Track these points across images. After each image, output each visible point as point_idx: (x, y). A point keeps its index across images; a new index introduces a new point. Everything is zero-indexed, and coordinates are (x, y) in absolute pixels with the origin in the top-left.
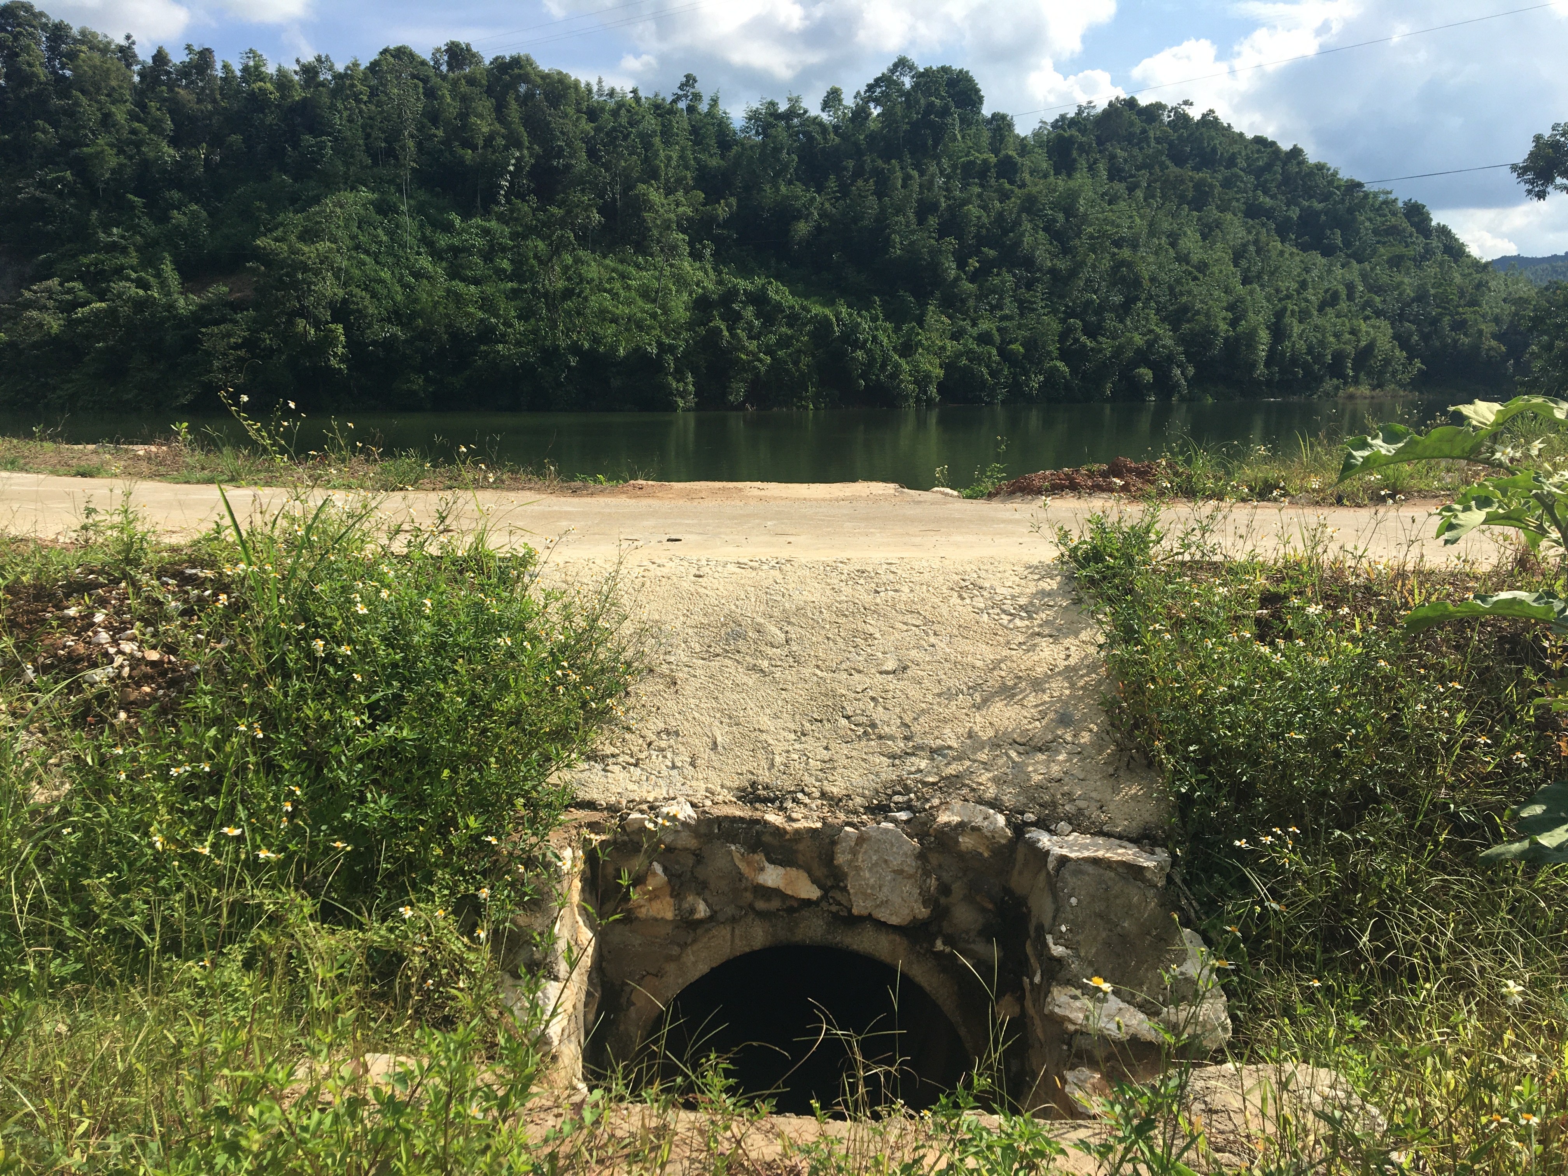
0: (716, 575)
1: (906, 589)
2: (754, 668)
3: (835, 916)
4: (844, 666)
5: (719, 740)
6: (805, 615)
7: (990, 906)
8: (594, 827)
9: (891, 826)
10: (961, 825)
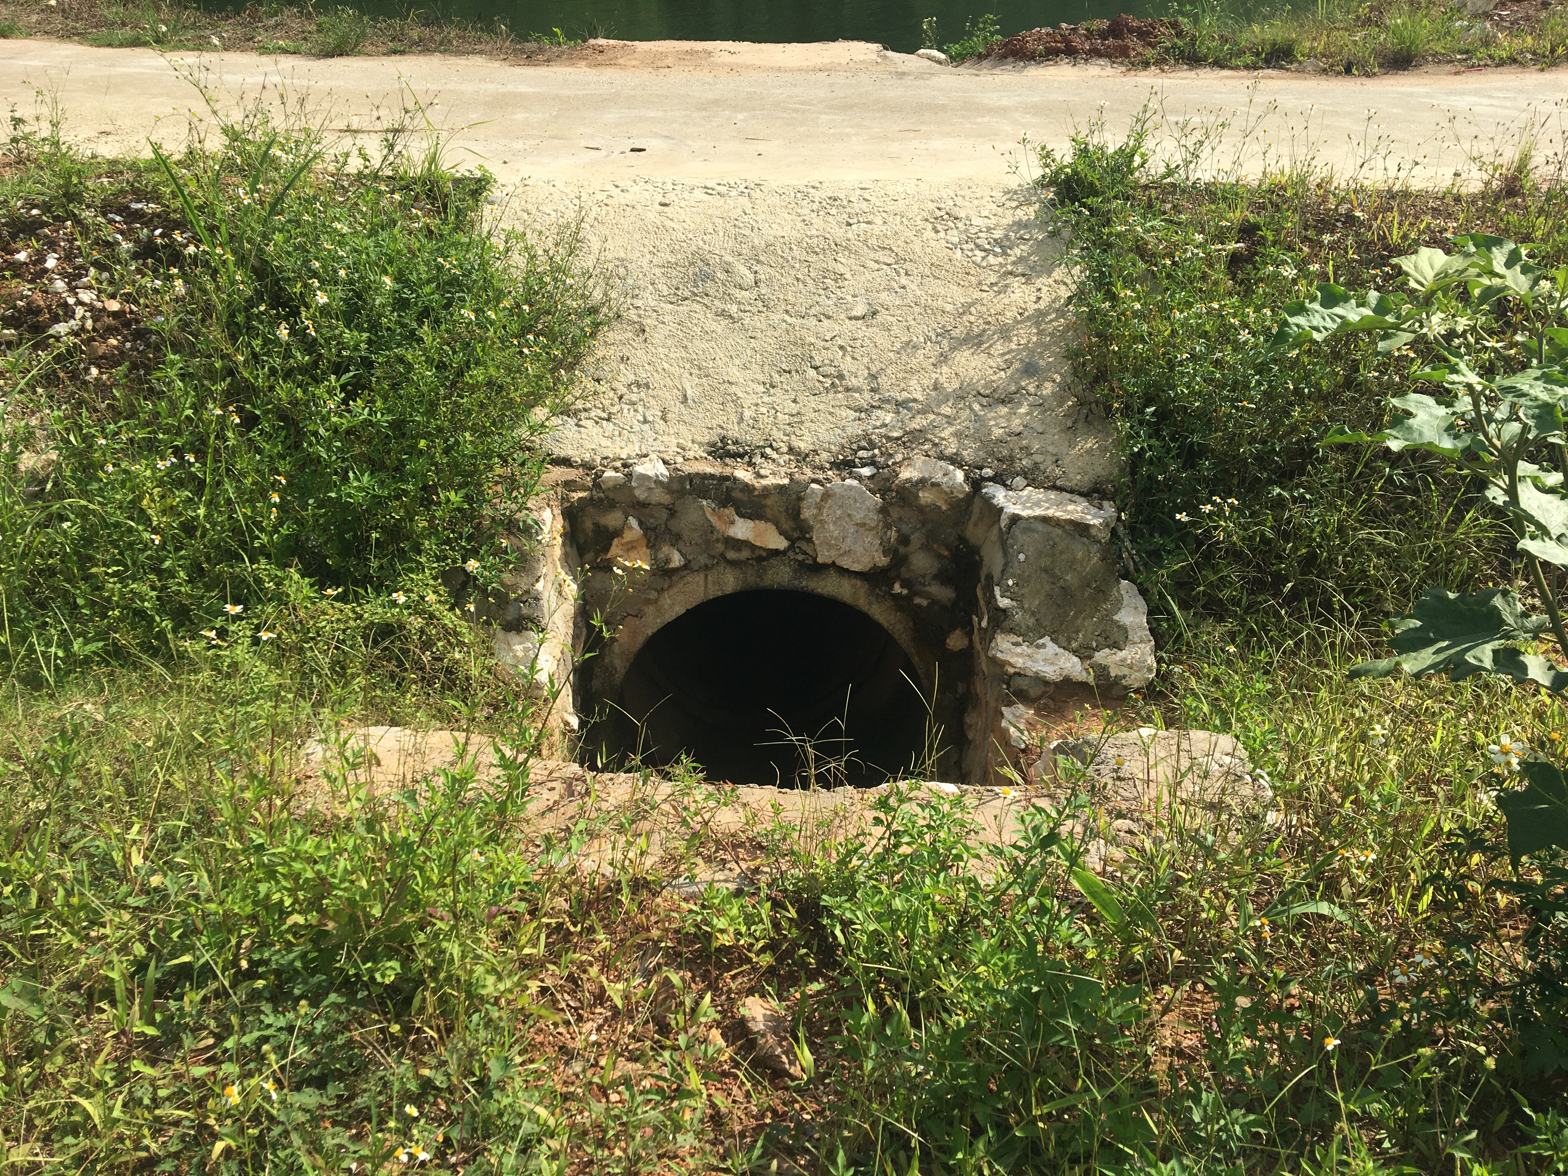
0: (683, 203)
1: (879, 221)
2: (723, 314)
3: (801, 564)
4: (813, 311)
5: (689, 393)
6: (774, 253)
7: (946, 553)
8: (569, 485)
9: (855, 483)
10: (922, 481)
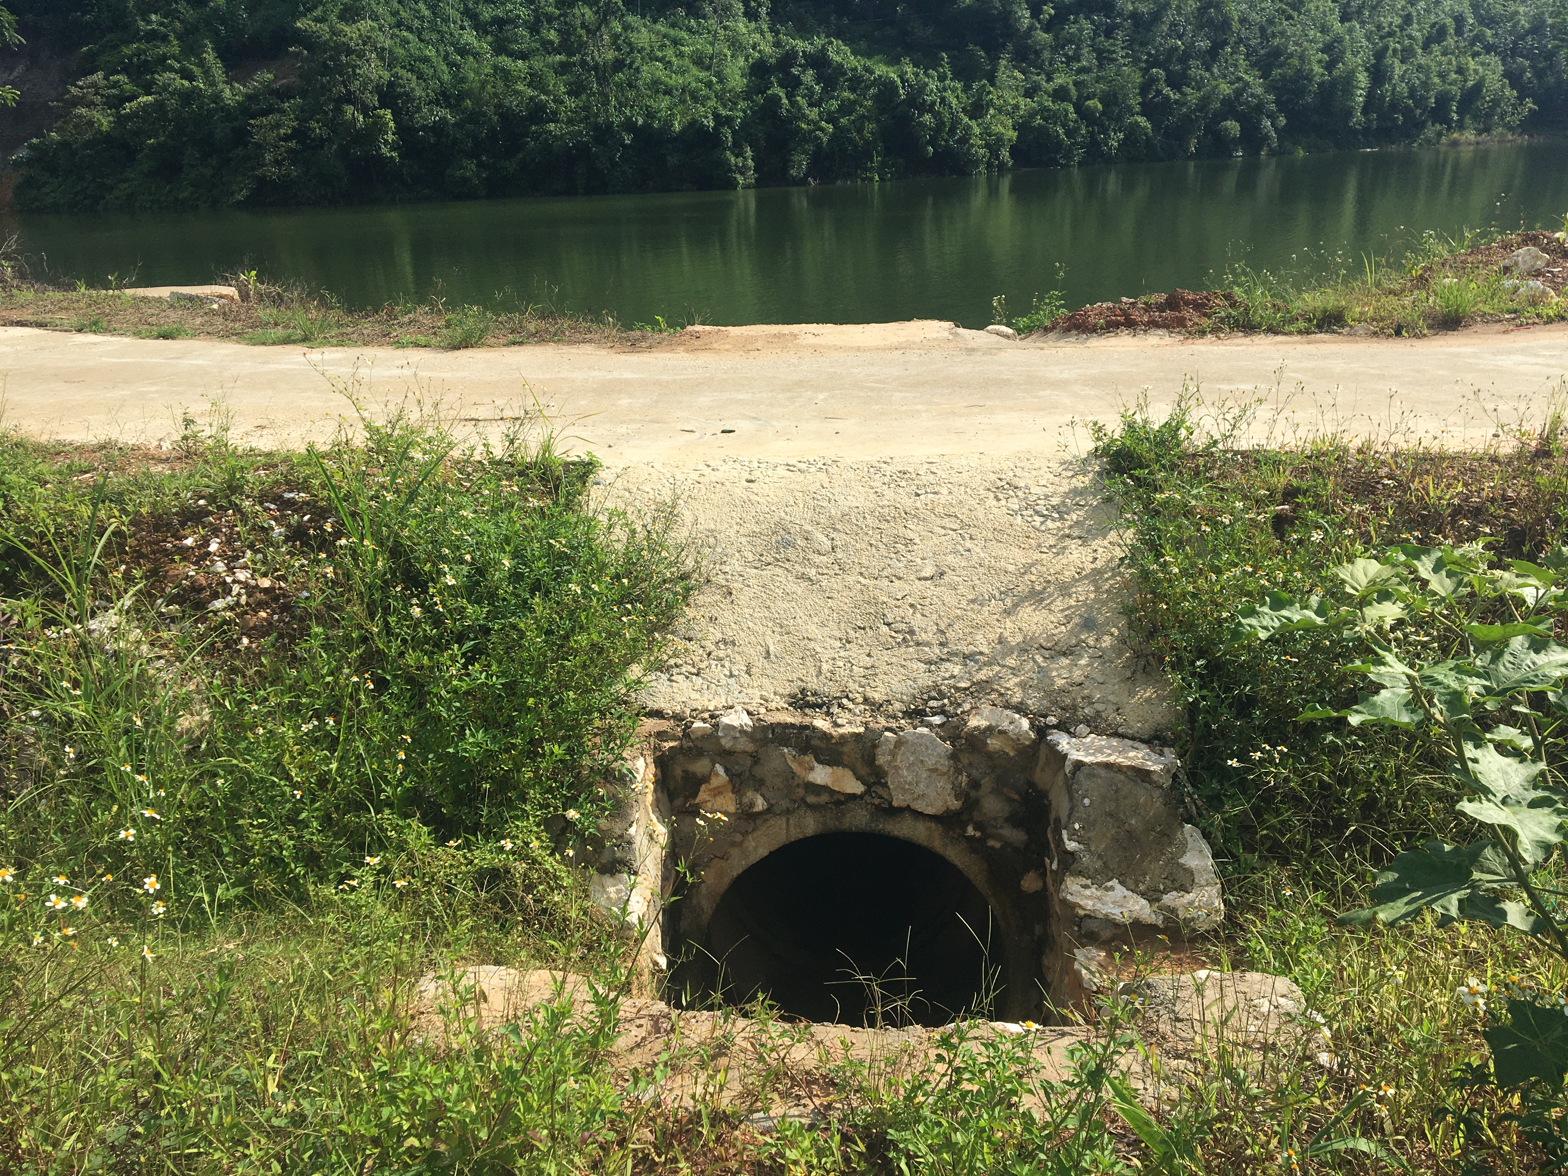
0: (767, 480)
1: (945, 491)
2: (803, 577)
3: (878, 808)
4: (885, 573)
5: (772, 649)
6: (849, 521)
7: (1016, 797)
8: (661, 735)
9: (925, 730)
10: (990, 728)
